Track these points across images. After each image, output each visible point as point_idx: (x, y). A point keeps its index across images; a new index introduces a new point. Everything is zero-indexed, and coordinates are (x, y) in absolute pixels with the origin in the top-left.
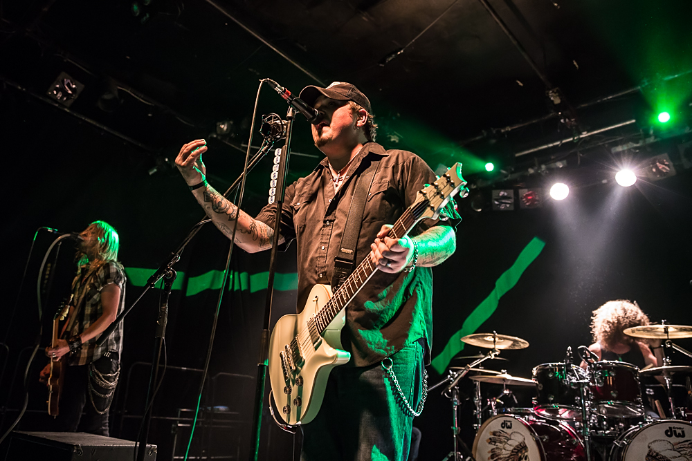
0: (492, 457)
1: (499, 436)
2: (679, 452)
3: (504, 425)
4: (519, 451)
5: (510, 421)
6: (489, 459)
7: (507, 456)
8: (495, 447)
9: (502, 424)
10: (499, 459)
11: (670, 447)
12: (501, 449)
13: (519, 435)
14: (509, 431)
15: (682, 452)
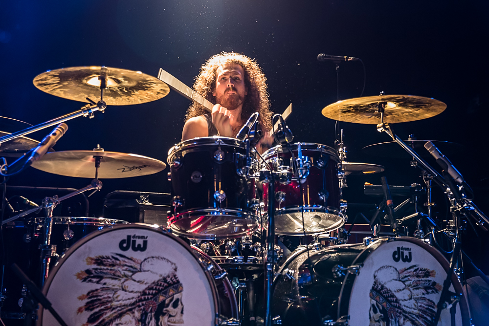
0: (89, 307)
1: (113, 265)
2: (404, 282)
3: (127, 244)
4: (159, 291)
5: (143, 237)
6: (80, 310)
7: (128, 302)
8: (99, 286)
9: (123, 242)
10: (107, 309)
11: (395, 276)
12: (115, 291)
13: (164, 262)
14: (139, 256)
15: (407, 283)
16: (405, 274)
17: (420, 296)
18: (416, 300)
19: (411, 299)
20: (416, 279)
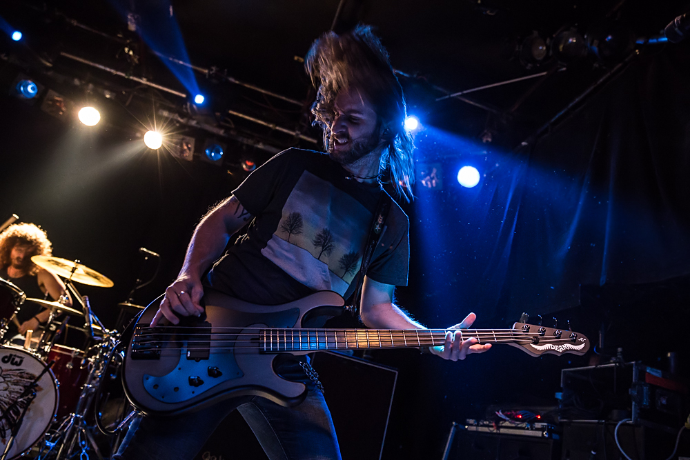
15: (7, 379)
16: (8, 373)
17: (16, 390)
18: (10, 392)
19: (6, 390)
20: (19, 378)
